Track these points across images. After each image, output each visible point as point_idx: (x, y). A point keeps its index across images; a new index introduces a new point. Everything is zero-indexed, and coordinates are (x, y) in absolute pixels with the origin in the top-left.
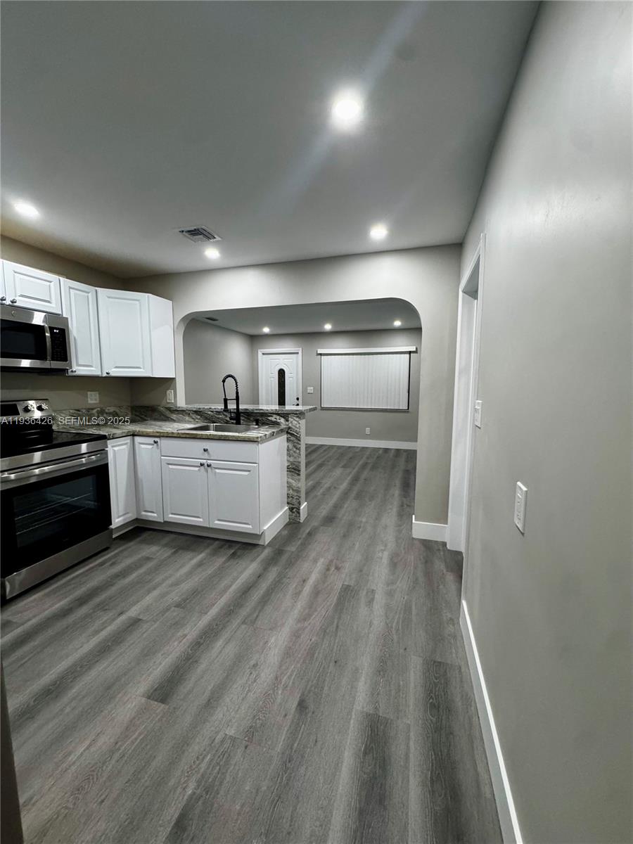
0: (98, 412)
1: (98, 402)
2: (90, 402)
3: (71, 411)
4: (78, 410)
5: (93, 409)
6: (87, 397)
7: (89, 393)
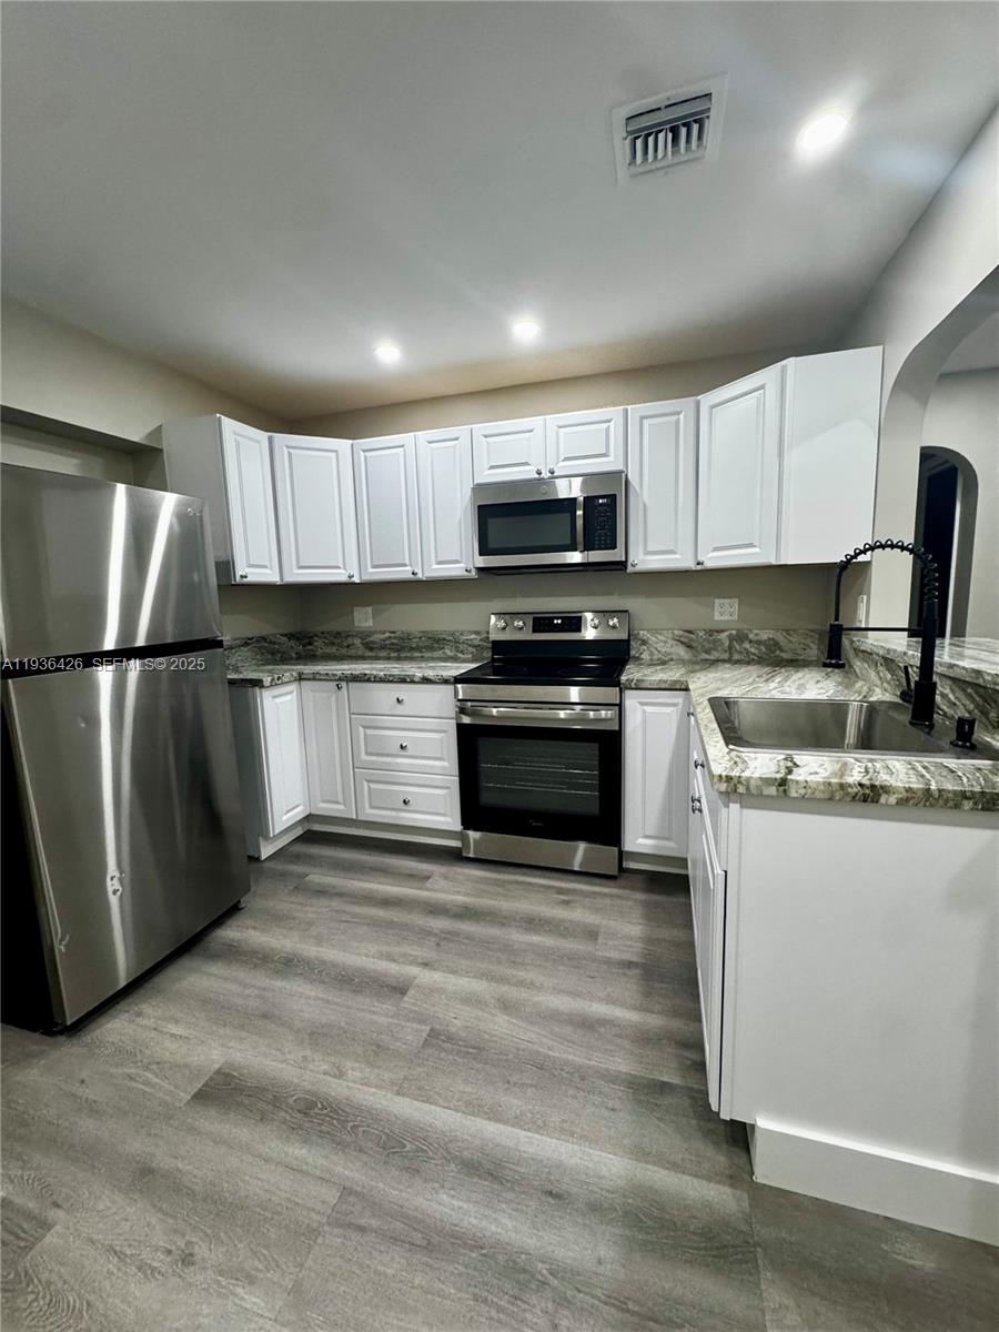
0: (731, 638)
1: (735, 617)
2: (717, 617)
3: (676, 632)
4: (690, 632)
5: (722, 631)
6: (713, 610)
7: (717, 601)
